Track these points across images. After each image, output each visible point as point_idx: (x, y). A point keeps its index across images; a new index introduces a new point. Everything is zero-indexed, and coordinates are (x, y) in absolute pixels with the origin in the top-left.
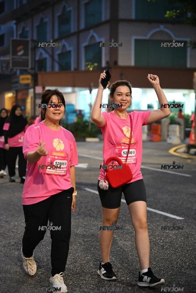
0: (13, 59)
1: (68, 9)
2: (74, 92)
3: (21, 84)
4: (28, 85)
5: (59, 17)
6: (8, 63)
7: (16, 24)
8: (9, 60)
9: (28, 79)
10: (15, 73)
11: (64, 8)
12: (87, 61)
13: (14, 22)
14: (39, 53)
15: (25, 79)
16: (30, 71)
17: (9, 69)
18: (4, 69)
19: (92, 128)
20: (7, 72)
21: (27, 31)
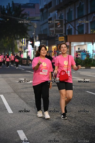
0: (55, 29)
1: (82, 4)
2: (85, 44)
3: (60, 41)
4: (63, 42)
5: (78, 8)
6: (53, 31)
7: (57, 12)
8: (54, 30)
9: (63, 39)
10: (57, 36)
11: (80, 3)
12: (91, 29)
13: (57, 11)
14: (69, 26)
15: (61, 39)
16: (64, 35)
17: (54, 34)
18: (51, 34)
19: (93, 62)
20: (53, 36)
21: (63, 15)
